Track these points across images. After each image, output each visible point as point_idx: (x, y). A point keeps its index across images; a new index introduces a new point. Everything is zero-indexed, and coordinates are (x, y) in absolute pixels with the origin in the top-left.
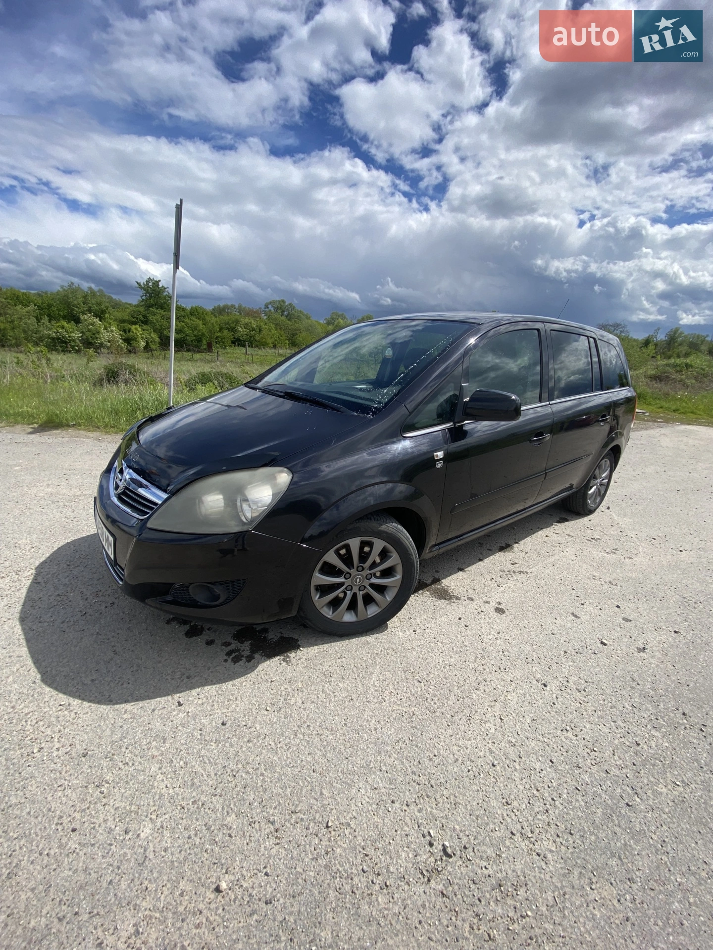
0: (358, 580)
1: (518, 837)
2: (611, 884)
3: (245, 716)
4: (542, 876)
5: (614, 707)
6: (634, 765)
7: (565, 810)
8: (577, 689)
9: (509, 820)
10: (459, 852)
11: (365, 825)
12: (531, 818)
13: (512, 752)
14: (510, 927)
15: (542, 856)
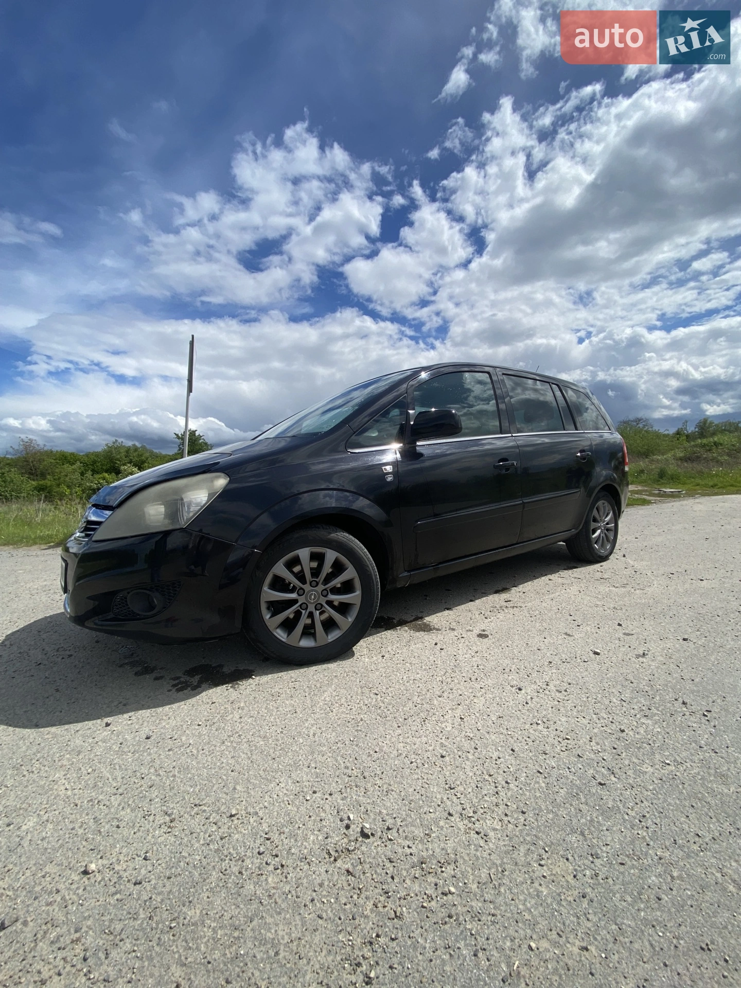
0: (313, 597)
1: (456, 818)
2: (567, 859)
3: (173, 731)
4: (478, 854)
5: (599, 702)
6: (615, 748)
7: (521, 791)
8: (557, 690)
9: (449, 803)
10: (380, 833)
11: (276, 813)
12: (475, 800)
13: (466, 745)
14: (425, 904)
15: (482, 834)
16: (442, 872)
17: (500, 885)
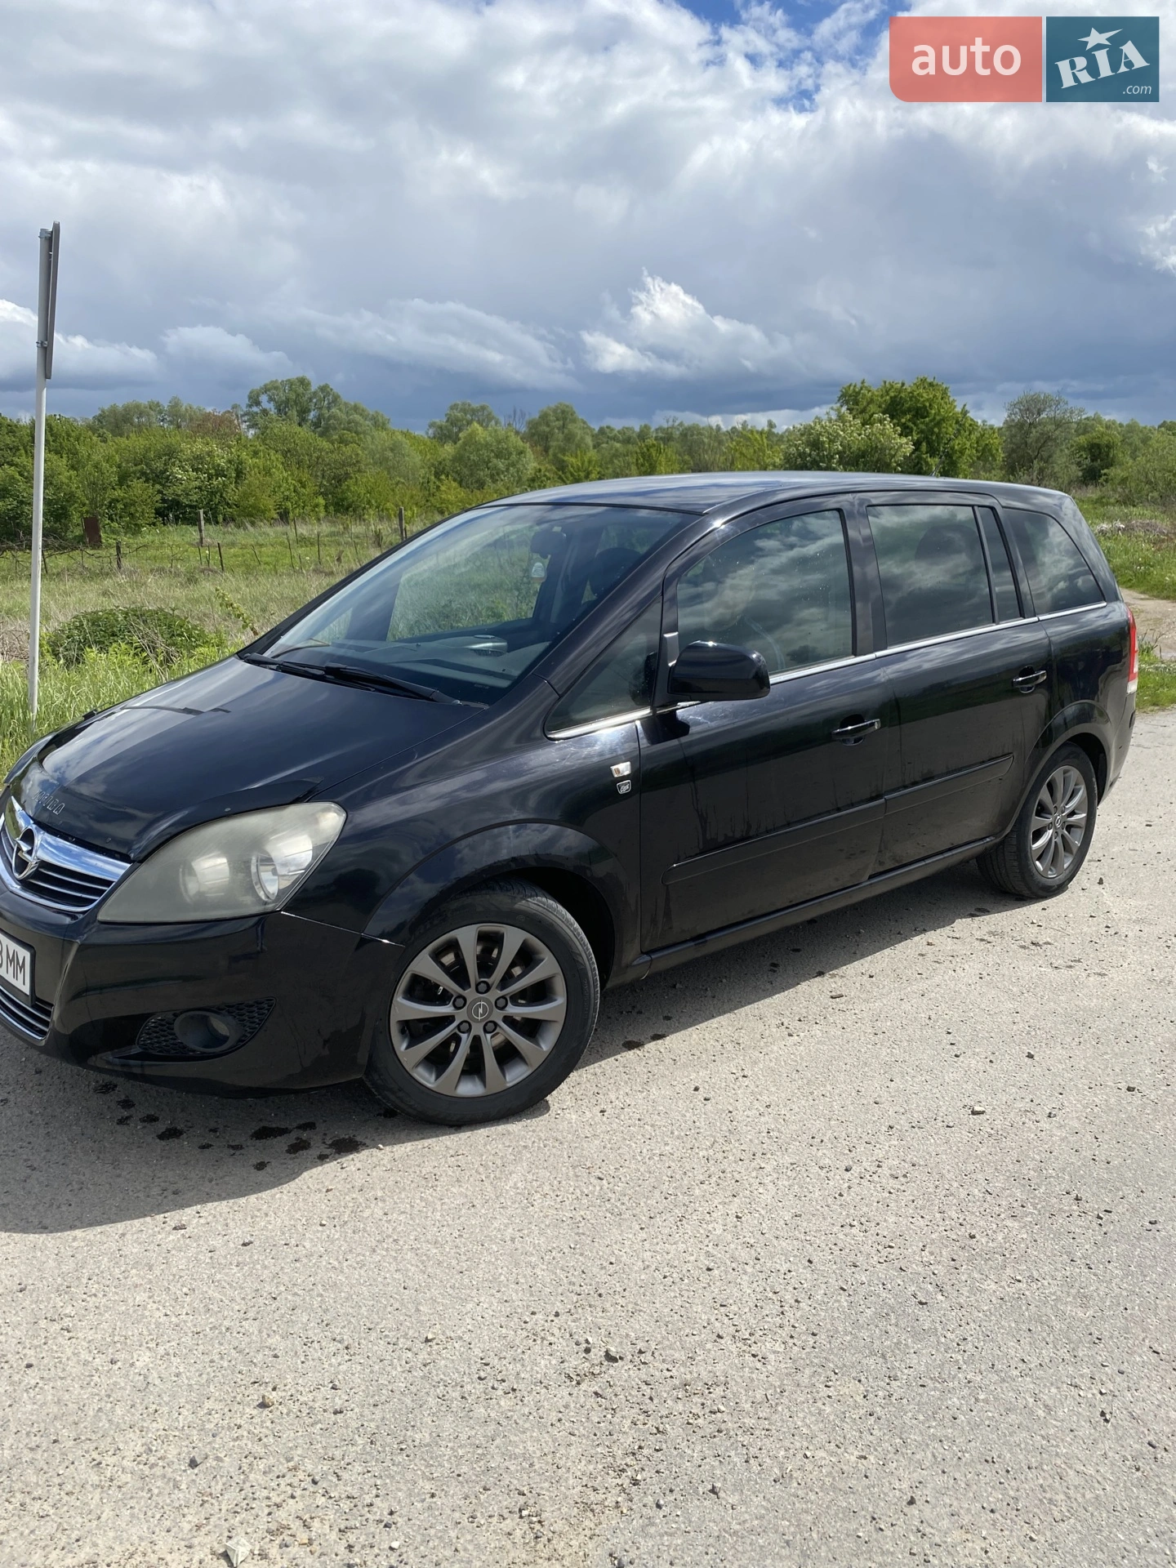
1: (727, 1341)
2: (860, 1381)
3: (283, 1234)
4: (754, 1376)
5: (952, 1195)
6: (953, 1260)
7: (813, 1311)
8: (892, 1175)
9: (717, 1324)
10: (630, 1357)
12: (752, 1321)
13: (744, 1254)
14: (691, 1421)
15: (760, 1357)
16: (710, 1393)
17: (777, 1404)
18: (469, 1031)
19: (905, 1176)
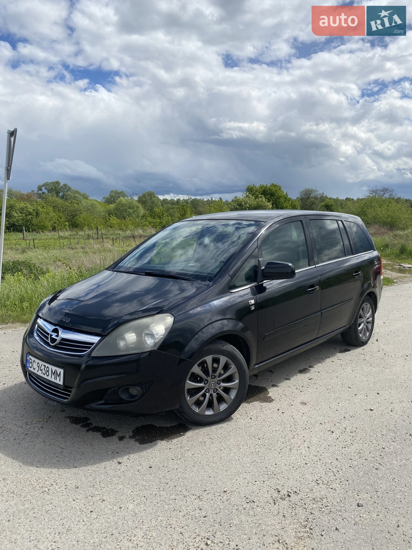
0: (213, 385)
1: (321, 485)
2: (367, 493)
3: (161, 463)
4: (334, 495)
5: (372, 436)
6: (381, 456)
7: (344, 474)
8: (351, 432)
11: (244, 490)
13: (315, 459)
14: (321, 510)
15: (333, 489)
16: (323, 501)
17: (345, 502)
18: (209, 392)
19: (355, 432)
